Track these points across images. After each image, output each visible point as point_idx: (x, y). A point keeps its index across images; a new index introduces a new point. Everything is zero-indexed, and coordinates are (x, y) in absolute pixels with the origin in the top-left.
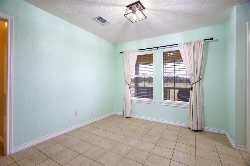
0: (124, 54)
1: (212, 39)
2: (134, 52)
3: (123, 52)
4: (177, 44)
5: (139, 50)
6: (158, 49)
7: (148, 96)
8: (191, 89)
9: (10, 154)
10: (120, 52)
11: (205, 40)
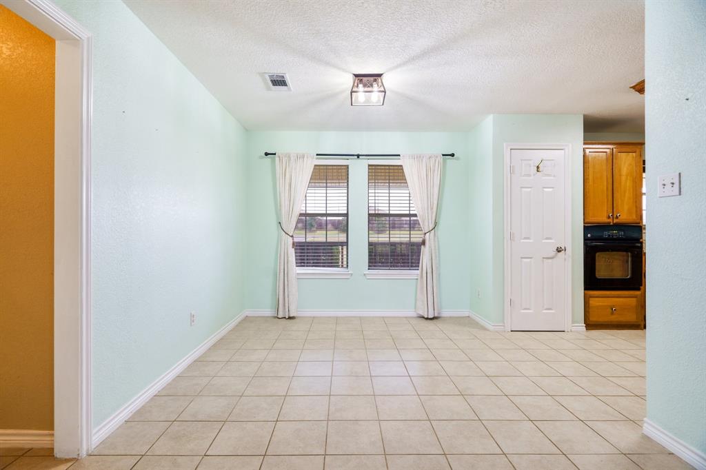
0: (277, 159)
1: (453, 155)
2: (305, 157)
3: (275, 154)
4: (399, 155)
5: (317, 155)
6: (358, 157)
7: (331, 263)
8: (424, 243)
9: (88, 450)
10: (267, 154)
11: (443, 155)
